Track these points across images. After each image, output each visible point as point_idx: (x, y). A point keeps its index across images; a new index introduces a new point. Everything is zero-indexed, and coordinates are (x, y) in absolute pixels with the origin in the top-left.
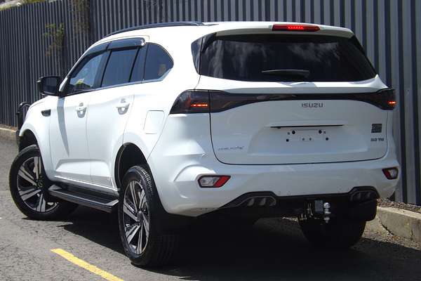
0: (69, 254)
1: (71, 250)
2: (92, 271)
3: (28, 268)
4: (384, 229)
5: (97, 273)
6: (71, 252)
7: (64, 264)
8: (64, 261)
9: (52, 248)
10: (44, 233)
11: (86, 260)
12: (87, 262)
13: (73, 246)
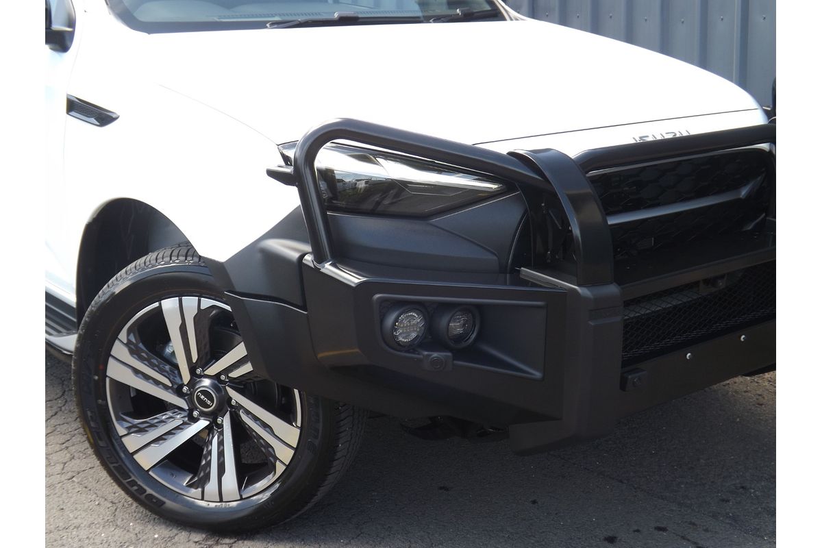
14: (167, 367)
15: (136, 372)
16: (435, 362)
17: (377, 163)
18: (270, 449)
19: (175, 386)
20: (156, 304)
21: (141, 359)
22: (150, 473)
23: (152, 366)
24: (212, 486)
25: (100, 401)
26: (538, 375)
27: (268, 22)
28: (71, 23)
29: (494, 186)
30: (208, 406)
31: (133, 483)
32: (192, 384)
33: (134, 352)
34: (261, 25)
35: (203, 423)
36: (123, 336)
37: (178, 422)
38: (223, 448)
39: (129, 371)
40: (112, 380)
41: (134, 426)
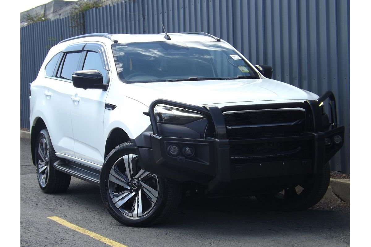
0: (63, 220)
1: (65, 217)
2: (82, 232)
3: (27, 231)
4: (336, 197)
5: (86, 234)
6: (65, 219)
7: (58, 227)
8: (58, 226)
9: (49, 216)
10: (43, 205)
11: (77, 225)
12: (78, 226)
13: (67, 214)
14: (125, 177)
15: (116, 178)
16: (181, 159)
17: (171, 111)
18: (151, 199)
19: (127, 182)
20: (122, 157)
21: (118, 174)
22: (119, 209)
23: (120, 176)
24: (135, 212)
25: (106, 188)
26: (208, 164)
27: (166, 81)
28: (108, 83)
29: (202, 116)
30: (135, 188)
31: (114, 212)
32: (131, 181)
33: (116, 172)
34: (164, 81)
35: (134, 193)
36: (113, 167)
37: (127, 193)
38: (139, 200)
39: (114, 178)
40: (110, 181)
41: (115, 195)
